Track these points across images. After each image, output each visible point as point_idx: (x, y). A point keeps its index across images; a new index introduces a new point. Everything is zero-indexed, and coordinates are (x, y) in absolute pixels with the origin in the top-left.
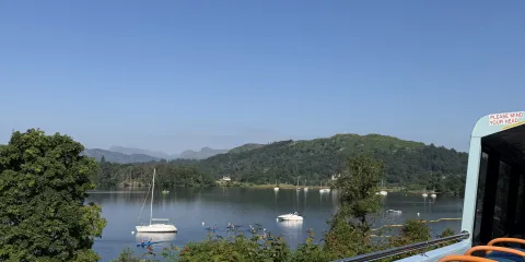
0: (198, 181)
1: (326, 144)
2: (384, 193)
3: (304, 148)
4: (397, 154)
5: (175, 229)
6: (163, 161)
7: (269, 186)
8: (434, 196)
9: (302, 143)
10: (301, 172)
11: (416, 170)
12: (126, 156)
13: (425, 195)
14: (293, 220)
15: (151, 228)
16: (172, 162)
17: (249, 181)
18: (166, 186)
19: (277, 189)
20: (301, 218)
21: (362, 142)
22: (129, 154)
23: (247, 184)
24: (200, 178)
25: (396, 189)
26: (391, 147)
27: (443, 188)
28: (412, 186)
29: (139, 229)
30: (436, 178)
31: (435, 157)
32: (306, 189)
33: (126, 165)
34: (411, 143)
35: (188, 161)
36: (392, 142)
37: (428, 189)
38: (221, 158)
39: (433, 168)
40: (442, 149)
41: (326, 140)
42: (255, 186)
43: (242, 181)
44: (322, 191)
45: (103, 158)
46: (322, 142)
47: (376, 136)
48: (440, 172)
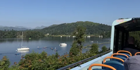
0: (40, 35)
1: (75, 24)
2: (89, 37)
3: (69, 25)
4: (93, 26)
5: (29, 49)
6: (30, 30)
7: (59, 36)
8: (102, 37)
9: (68, 24)
10: (68, 32)
11: (98, 30)
12: (20, 29)
13: (100, 37)
14: (64, 45)
15: (22, 49)
16: (33, 30)
17: (54, 35)
18: (30, 37)
19: (61, 36)
20: (66, 44)
21: (84, 23)
22: (20, 28)
23: (53, 35)
24: (40, 34)
25: (92, 35)
26: (91, 24)
27: (105, 35)
28: (97, 35)
29: (18, 49)
30: (102, 32)
31: (102, 27)
32: (69, 36)
33: (19, 31)
34: (96, 24)
35: (37, 29)
36: (91, 23)
37: (101, 35)
38: (47, 28)
39: (102, 30)
40: (104, 25)
41: (75, 23)
42: (56, 36)
43: (52, 34)
44: (73, 37)
45: (13, 29)
46: (73, 24)
47: (87, 22)
48: (104, 31)
